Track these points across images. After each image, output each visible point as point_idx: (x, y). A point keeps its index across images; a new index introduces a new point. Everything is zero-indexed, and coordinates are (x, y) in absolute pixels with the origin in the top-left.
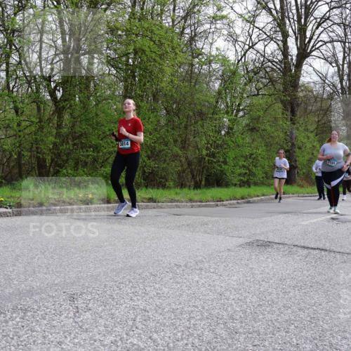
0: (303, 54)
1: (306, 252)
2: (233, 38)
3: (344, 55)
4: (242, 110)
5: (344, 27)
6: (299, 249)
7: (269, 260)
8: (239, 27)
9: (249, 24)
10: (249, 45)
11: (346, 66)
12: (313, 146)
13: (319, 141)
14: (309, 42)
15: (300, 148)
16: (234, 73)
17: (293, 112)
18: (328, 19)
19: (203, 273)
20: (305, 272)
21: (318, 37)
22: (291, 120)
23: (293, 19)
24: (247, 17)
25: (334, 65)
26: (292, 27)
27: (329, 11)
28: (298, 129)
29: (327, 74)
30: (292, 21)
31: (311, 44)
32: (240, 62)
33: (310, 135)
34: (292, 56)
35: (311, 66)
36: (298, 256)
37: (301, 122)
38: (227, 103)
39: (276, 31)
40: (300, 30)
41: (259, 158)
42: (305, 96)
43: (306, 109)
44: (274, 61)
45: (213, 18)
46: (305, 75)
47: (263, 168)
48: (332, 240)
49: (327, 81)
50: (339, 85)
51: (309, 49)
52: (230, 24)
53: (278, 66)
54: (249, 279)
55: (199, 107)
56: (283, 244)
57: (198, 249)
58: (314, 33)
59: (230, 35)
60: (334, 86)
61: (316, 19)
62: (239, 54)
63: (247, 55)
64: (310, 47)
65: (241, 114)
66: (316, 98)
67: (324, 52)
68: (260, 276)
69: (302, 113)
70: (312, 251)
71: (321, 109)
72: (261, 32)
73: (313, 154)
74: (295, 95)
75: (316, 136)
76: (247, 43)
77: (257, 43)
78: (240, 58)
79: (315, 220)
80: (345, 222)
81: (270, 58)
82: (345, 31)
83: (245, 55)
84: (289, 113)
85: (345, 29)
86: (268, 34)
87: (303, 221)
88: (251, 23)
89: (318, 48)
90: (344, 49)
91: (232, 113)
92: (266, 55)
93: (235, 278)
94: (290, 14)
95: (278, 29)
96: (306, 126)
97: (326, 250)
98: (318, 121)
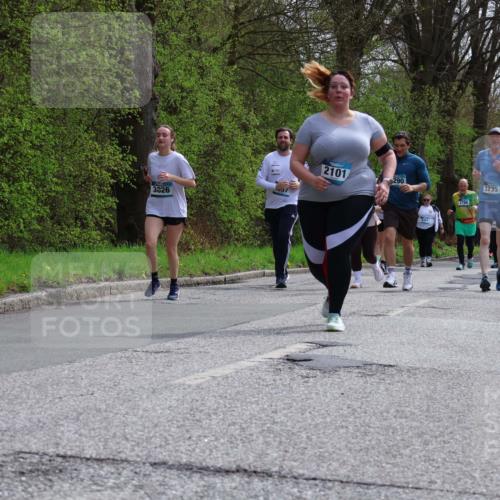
1: (195, 483)
6: (174, 479)
12: (221, 102)
13: (241, 83)
15: (172, 110)
33: (209, 60)
37: (173, 14)
41: (26, 149)
47: (42, 184)
48: (291, 434)
70: (217, 481)
73: (219, 129)
75: (231, 63)
79: (229, 369)
80: (335, 370)
87: (186, 372)
96: (193, 28)
97: (268, 474)
98: (237, 11)
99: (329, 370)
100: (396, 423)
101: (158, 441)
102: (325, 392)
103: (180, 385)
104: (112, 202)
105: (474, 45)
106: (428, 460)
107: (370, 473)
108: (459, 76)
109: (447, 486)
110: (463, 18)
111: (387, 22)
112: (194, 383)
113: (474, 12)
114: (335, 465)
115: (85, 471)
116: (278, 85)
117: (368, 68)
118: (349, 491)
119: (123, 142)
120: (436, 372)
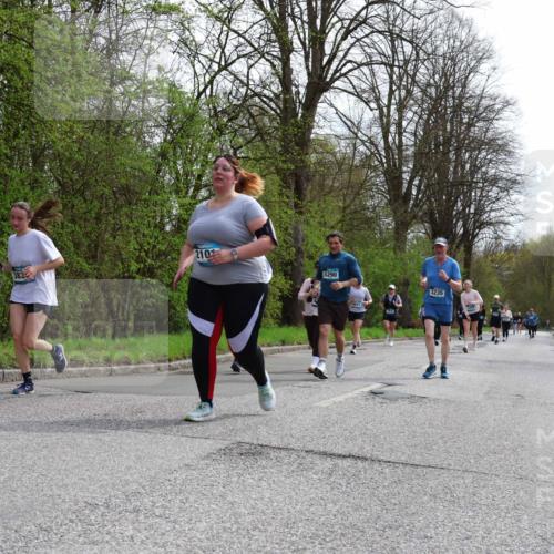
0: (318, 85)
1: (328, 463)
2: (189, 49)
3: (391, 88)
4: (206, 186)
5: (392, 38)
6: (317, 460)
7: (264, 484)
8: (202, 30)
9: (219, 24)
10: (219, 63)
11: (393, 108)
14: (330, 62)
16: (191, 117)
17: (299, 192)
18: (364, 22)
19: (142, 517)
20: (330, 506)
21: (346, 54)
22: (296, 206)
23: (301, 18)
24: (216, 11)
25: (373, 105)
26: (298, 34)
27: (366, 7)
28: (308, 223)
29: (359, 123)
30: (299, 23)
31: (333, 67)
32: (203, 96)
34: (297, 87)
35: (332, 105)
36: (315, 474)
38: (177, 173)
39: (269, 40)
40: (312, 39)
42: (320, 163)
43: (322, 186)
44: (265, 96)
45: (154, 9)
46: (321, 124)
48: (375, 436)
49: (360, 135)
50: (382, 142)
51: (329, 76)
52: (184, 24)
53: (274, 106)
54: (228, 525)
55: (123, 181)
56: (286, 449)
57: (129, 468)
58: (338, 47)
59: (184, 42)
60: (372, 143)
61: (341, 20)
62: (202, 79)
63: (215, 83)
64: (331, 72)
65: (204, 193)
66: (340, 164)
67: (355, 82)
68: (249, 519)
69: (315, 192)
70: (339, 461)
71: (349, 185)
72: (242, 40)
74: (302, 161)
76: (217, 59)
77: (233, 62)
78: (201, 88)
79: (341, 398)
80: (396, 399)
81: (258, 90)
82: (393, 45)
83: (211, 82)
84: (291, 193)
85: (393, 41)
86: (256, 46)
87: (321, 399)
88: (224, 23)
89: (345, 75)
90: (391, 77)
91: (187, 193)
92: (251, 83)
93: (202, 525)
94: (297, 9)
95: (273, 37)
96: (322, 217)
97: (365, 459)
98: (345, 208)
99: (394, 399)
100: (429, 430)
101: (308, 438)
102: (392, 412)
103: (317, 407)
104: (280, 304)
105: (464, 226)
106: (448, 452)
107: (417, 459)
108: (457, 241)
109: (457, 467)
110: (459, 213)
111: (420, 213)
112: (324, 405)
113: (464, 209)
114: (399, 454)
115: (273, 454)
116: (364, 244)
117: (410, 236)
118: (407, 469)
119: (286, 274)
120: (448, 402)
